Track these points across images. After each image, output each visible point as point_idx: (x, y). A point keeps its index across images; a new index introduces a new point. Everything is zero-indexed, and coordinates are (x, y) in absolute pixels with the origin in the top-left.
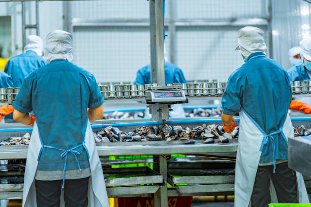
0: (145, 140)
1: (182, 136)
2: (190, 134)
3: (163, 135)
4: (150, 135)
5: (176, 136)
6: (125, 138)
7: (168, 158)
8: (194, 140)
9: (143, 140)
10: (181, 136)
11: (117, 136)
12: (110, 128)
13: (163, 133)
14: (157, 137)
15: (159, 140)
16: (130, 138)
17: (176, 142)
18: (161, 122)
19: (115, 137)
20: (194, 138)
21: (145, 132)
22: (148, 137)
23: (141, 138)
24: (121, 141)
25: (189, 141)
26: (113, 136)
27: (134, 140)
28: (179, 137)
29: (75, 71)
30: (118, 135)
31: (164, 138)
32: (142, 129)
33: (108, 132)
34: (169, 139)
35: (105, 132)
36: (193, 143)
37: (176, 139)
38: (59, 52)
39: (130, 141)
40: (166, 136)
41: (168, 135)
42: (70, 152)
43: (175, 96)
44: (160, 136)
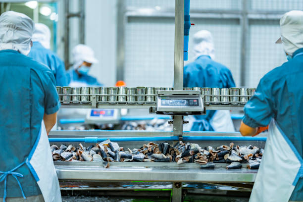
0: (149, 160)
1: (199, 158)
2: (210, 155)
3: (174, 155)
4: (158, 155)
5: (190, 157)
6: (123, 157)
7: (177, 185)
8: (214, 164)
9: (146, 160)
10: (196, 157)
11: (113, 154)
12: (106, 143)
13: (175, 152)
14: (165, 157)
15: (167, 161)
16: (130, 157)
17: (191, 165)
18: (176, 138)
19: (111, 156)
20: (215, 161)
21: (150, 149)
22: (154, 157)
23: (145, 158)
24: (117, 160)
25: (207, 165)
26: (108, 153)
27: (135, 160)
28: (194, 158)
29: (25, 66)
30: (115, 152)
31: (174, 160)
32: (148, 146)
33: (102, 148)
34: (180, 161)
35: (99, 148)
36: (212, 168)
37: (190, 161)
38: (9, 42)
39: (129, 161)
40: (177, 157)
41: (180, 156)
42: (11, 174)
43: (189, 105)
44: (169, 156)
